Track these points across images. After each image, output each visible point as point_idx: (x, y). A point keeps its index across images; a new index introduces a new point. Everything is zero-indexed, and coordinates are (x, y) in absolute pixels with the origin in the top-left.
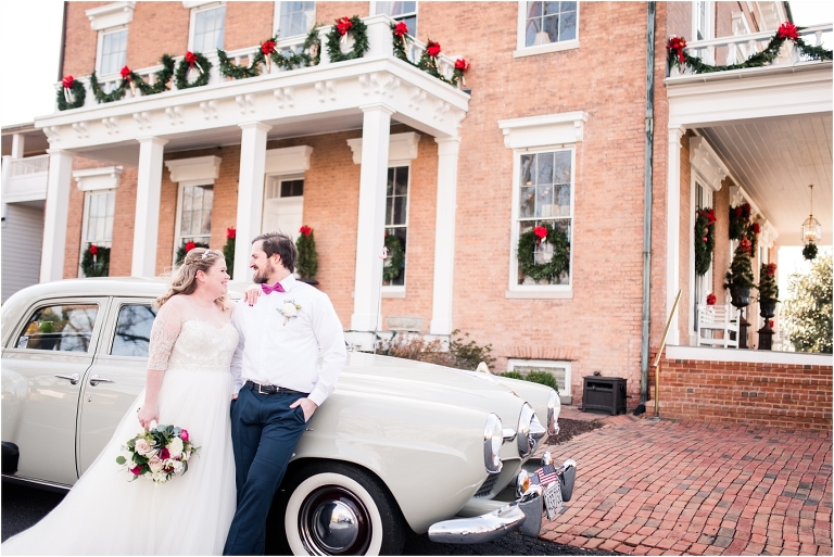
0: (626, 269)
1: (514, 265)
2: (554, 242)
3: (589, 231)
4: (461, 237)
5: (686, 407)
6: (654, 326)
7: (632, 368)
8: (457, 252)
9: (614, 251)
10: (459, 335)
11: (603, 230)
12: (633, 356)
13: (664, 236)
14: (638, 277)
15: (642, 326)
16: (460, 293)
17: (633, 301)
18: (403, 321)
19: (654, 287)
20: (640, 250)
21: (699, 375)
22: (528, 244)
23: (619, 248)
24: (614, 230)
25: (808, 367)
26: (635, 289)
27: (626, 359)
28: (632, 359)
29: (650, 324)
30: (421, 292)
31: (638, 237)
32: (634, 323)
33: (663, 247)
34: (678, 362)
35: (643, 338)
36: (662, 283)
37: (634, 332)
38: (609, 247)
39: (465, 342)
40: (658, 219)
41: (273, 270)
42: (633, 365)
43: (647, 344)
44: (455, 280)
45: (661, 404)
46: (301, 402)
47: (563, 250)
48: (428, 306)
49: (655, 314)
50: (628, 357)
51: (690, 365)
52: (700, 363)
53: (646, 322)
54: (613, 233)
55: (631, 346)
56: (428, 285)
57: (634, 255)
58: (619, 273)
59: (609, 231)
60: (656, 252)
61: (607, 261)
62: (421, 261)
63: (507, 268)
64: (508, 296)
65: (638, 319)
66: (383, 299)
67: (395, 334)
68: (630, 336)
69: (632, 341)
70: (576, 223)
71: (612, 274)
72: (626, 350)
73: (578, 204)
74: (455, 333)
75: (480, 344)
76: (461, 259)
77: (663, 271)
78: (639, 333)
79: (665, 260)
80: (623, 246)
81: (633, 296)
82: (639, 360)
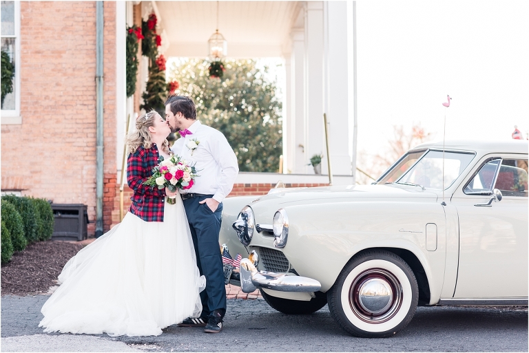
0: (78, 93)
3: (38, 52)
7: (86, 195)
9: (65, 74)
11: (53, 52)
12: (87, 183)
14: (91, 102)
15: (96, 151)
17: (86, 126)
19: (107, 112)
20: (92, 74)
23: (70, 71)
24: (64, 52)
25: (248, 185)
26: (88, 114)
27: (79, 186)
28: (85, 186)
29: (104, 150)
31: (90, 61)
32: (87, 149)
35: (97, 164)
37: (88, 158)
38: (60, 71)
40: (109, 43)
42: (87, 192)
43: (101, 170)
47: (8, 72)
49: (108, 140)
50: (82, 184)
53: (100, 148)
54: (64, 55)
55: (84, 172)
57: (86, 79)
58: (70, 98)
59: (58, 53)
60: (108, 76)
61: (58, 84)
65: (91, 144)
68: (84, 162)
69: (86, 167)
70: (22, 43)
71: (63, 98)
72: (79, 177)
73: (24, 23)
78: (93, 158)
80: (74, 70)
81: (85, 121)
82: (93, 186)
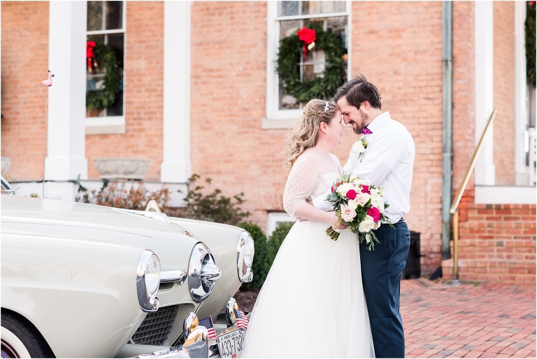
0: (422, 84)
1: (273, 81)
2: (327, 50)
3: (372, 32)
4: (199, 45)
5: (493, 265)
6: (458, 161)
7: (431, 218)
8: (195, 66)
9: (405, 59)
10: (198, 183)
11: (390, 31)
12: (431, 202)
13: (470, 37)
14: (437, 95)
15: (442, 160)
16: (201, 123)
17: (431, 127)
18: (117, 165)
19: (458, 107)
20: (438, 57)
21: (513, 224)
22: (292, 51)
23: (411, 55)
24: (404, 30)
26: (432, 110)
27: (422, 206)
28: (431, 206)
29: (452, 158)
30: (146, 124)
31: (436, 40)
32: (432, 157)
33: (469, 54)
34: (489, 207)
35: (443, 177)
36: (470, 101)
37: (433, 169)
38: (398, 55)
39: (206, 192)
40: (461, 15)
42: (432, 215)
43: (448, 184)
44: (193, 105)
45: (461, 263)
47: (338, 60)
48: (156, 143)
49: (459, 144)
50: (426, 203)
51: (503, 211)
52: (516, 207)
53: (448, 155)
54: (403, 34)
55: (429, 188)
56: (156, 113)
57: (430, 64)
58: (411, 90)
59: (397, 32)
60: (459, 59)
61: (396, 73)
62: (146, 80)
63: (264, 87)
64: (265, 125)
65: (437, 151)
66: (88, 137)
67: (106, 182)
68: (427, 175)
69: (431, 182)
70: (354, 22)
71: (403, 91)
72: (422, 194)
74: (192, 179)
75: (229, 192)
76: (200, 76)
77: (470, 84)
78: (439, 170)
79: (471, 70)
80: (416, 53)
81: (430, 120)
82: (439, 206)
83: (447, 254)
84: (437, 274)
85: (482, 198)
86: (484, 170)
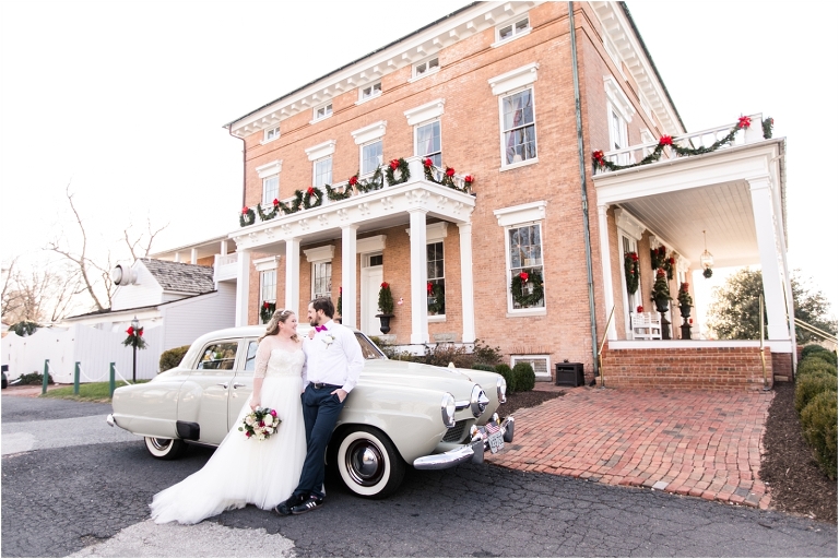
0: (579, 295)
1: (510, 297)
2: (533, 281)
3: (554, 273)
4: (476, 282)
5: (621, 379)
6: (599, 330)
7: (587, 357)
8: (475, 291)
9: (570, 284)
10: (479, 343)
11: (562, 272)
12: (587, 349)
13: (600, 272)
14: (586, 300)
15: (591, 330)
16: (479, 316)
17: (584, 314)
18: (442, 336)
19: (597, 305)
20: (586, 282)
21: (629, 359)
22: (518, 283)
23: (573, 282)
24: (569, 271)
25: (699, 349)
26: (585, 307)
27: (583, 351)
28: (587, 351)
29: (596, 329)
30: (455, 317)
31: (584, 275)
32: (586, 328)
33: (601, 280)
34: (616, 350)
35: (592, 337)
36: (602, 302)
37: (586, 334)
38: (567, 282)
39: (483, 346)
41: (320, 318)
42: (588, 355)
43: (595, 340)
44: (475, 309)
45: (605, 378)
46: (338, 391)
47: (539, 286)
48: (460, 326)
49: (599, 322)
50: (585, 350)
51: (623, 352)
52: (630, 351)
53: (594, 327)
54: (569, 273)
55: (585, 343)
56: (459, 312)
57: (583, 285)
58: (574, 298)
59: (565, 272)
60: (596, 283)
61: (566, 291)
62: (454, 298)
63: (506, 299)
64: (507, 316)
65: (588, 325)
66: (429, 324)
67: (438, 344)
68: (584, 336)
69: (586, 340)
70: (545, 269)
71: (570, 299)
72: (583, 345)
73: (545, 257)
74: (476, 341)
75: (492, 347)
76: (477, 296)
77: (602, 294)
78: (590, 334)
79: (602, 287)
80: (575, 281)
81: (584, 311)
82: (591, 350)
83: (597, 374)
84: (593, 383)
85: (613, 346)
86: (612, 333)
